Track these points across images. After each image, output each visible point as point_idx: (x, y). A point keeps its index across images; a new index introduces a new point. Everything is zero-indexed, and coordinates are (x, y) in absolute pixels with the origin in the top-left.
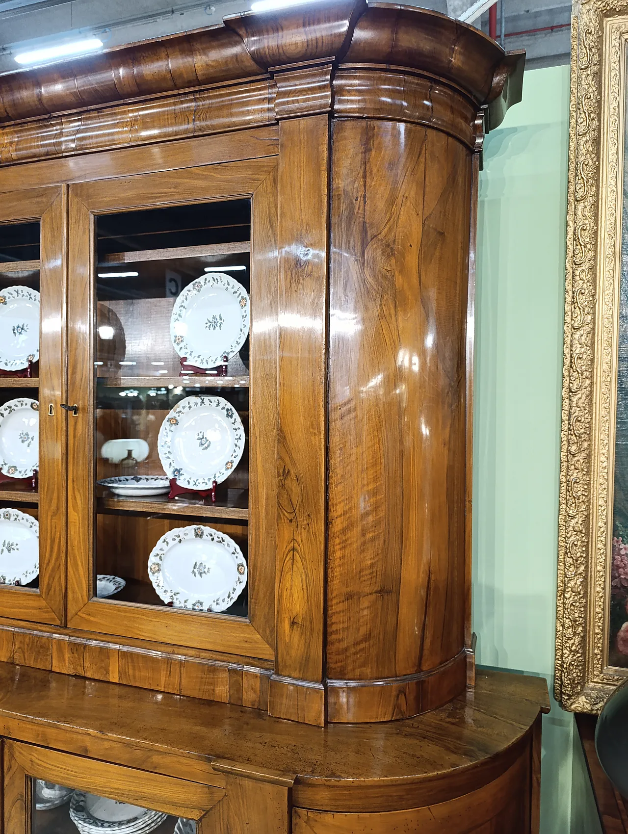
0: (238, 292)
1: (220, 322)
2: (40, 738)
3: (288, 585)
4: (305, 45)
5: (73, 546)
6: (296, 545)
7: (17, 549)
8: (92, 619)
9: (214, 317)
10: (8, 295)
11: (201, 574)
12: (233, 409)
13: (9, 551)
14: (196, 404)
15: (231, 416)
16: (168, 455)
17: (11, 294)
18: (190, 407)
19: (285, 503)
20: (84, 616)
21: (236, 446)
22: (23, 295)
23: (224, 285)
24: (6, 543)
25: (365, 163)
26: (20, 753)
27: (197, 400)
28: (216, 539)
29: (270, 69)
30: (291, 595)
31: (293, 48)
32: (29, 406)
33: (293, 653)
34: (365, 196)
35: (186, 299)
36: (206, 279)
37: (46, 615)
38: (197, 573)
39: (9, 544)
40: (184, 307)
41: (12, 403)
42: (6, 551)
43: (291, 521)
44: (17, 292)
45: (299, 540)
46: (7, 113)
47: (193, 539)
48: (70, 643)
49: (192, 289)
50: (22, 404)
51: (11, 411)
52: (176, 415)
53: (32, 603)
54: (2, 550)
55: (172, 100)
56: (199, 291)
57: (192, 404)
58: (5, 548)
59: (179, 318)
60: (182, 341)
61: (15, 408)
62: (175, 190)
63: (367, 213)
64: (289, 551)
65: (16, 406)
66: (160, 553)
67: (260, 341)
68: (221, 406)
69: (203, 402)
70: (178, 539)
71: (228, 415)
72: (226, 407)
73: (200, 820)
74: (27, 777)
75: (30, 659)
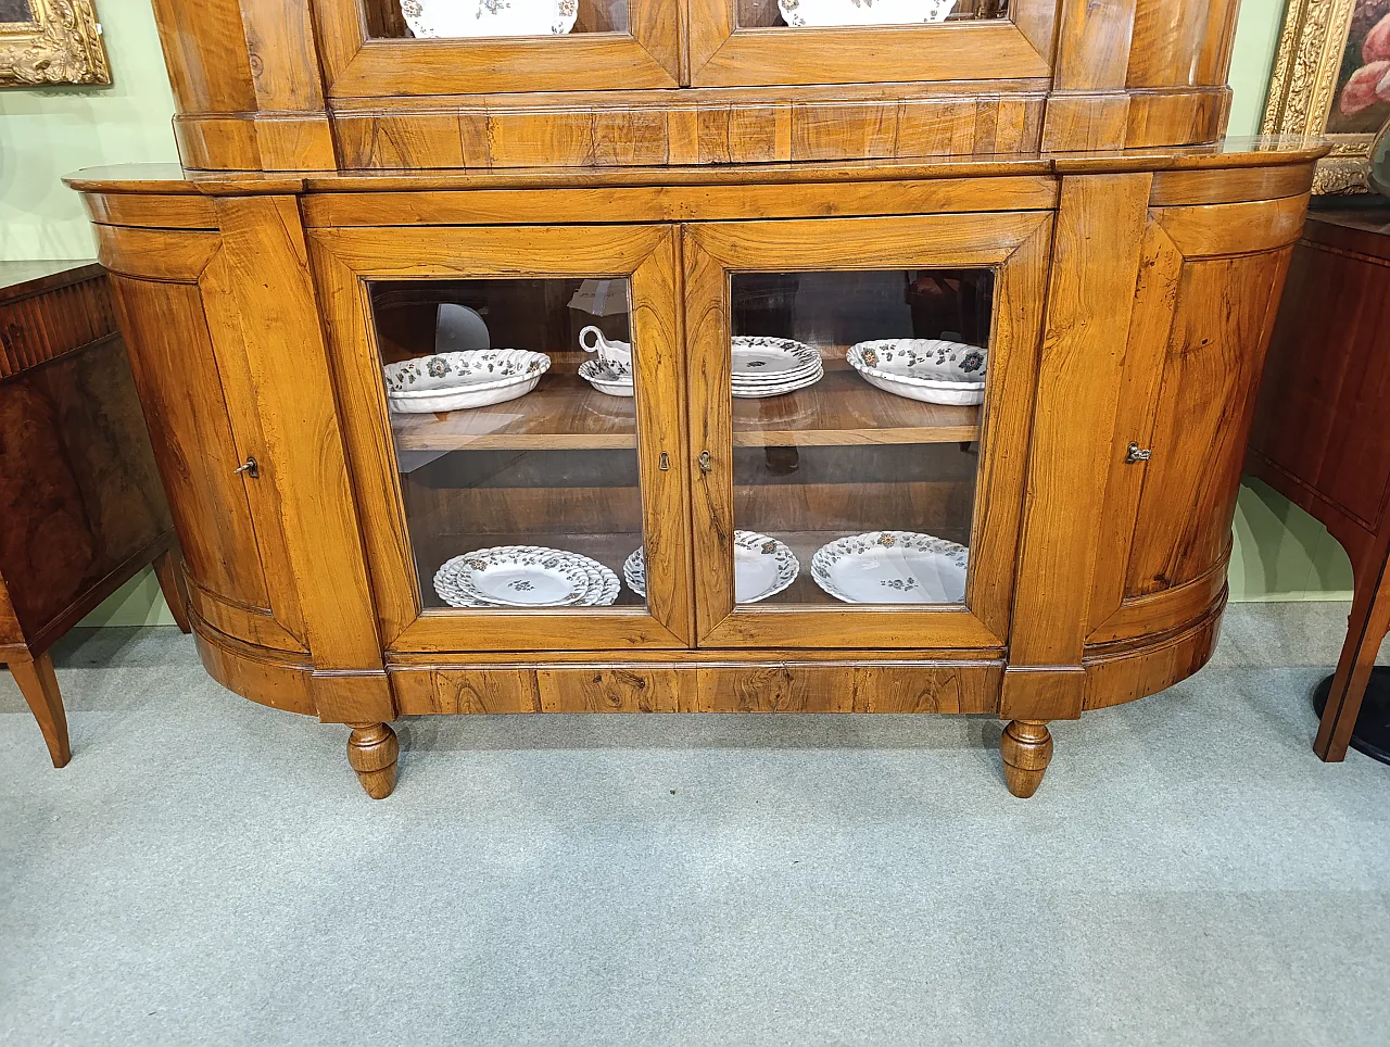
2: (747, 208)
8: (739, 65)
20: (723, 61)
26: (712, 238)
37: (649, 74)
48: (700, 113)
73: (1006, 262)
74: (727, 271)
75: (625, 153)
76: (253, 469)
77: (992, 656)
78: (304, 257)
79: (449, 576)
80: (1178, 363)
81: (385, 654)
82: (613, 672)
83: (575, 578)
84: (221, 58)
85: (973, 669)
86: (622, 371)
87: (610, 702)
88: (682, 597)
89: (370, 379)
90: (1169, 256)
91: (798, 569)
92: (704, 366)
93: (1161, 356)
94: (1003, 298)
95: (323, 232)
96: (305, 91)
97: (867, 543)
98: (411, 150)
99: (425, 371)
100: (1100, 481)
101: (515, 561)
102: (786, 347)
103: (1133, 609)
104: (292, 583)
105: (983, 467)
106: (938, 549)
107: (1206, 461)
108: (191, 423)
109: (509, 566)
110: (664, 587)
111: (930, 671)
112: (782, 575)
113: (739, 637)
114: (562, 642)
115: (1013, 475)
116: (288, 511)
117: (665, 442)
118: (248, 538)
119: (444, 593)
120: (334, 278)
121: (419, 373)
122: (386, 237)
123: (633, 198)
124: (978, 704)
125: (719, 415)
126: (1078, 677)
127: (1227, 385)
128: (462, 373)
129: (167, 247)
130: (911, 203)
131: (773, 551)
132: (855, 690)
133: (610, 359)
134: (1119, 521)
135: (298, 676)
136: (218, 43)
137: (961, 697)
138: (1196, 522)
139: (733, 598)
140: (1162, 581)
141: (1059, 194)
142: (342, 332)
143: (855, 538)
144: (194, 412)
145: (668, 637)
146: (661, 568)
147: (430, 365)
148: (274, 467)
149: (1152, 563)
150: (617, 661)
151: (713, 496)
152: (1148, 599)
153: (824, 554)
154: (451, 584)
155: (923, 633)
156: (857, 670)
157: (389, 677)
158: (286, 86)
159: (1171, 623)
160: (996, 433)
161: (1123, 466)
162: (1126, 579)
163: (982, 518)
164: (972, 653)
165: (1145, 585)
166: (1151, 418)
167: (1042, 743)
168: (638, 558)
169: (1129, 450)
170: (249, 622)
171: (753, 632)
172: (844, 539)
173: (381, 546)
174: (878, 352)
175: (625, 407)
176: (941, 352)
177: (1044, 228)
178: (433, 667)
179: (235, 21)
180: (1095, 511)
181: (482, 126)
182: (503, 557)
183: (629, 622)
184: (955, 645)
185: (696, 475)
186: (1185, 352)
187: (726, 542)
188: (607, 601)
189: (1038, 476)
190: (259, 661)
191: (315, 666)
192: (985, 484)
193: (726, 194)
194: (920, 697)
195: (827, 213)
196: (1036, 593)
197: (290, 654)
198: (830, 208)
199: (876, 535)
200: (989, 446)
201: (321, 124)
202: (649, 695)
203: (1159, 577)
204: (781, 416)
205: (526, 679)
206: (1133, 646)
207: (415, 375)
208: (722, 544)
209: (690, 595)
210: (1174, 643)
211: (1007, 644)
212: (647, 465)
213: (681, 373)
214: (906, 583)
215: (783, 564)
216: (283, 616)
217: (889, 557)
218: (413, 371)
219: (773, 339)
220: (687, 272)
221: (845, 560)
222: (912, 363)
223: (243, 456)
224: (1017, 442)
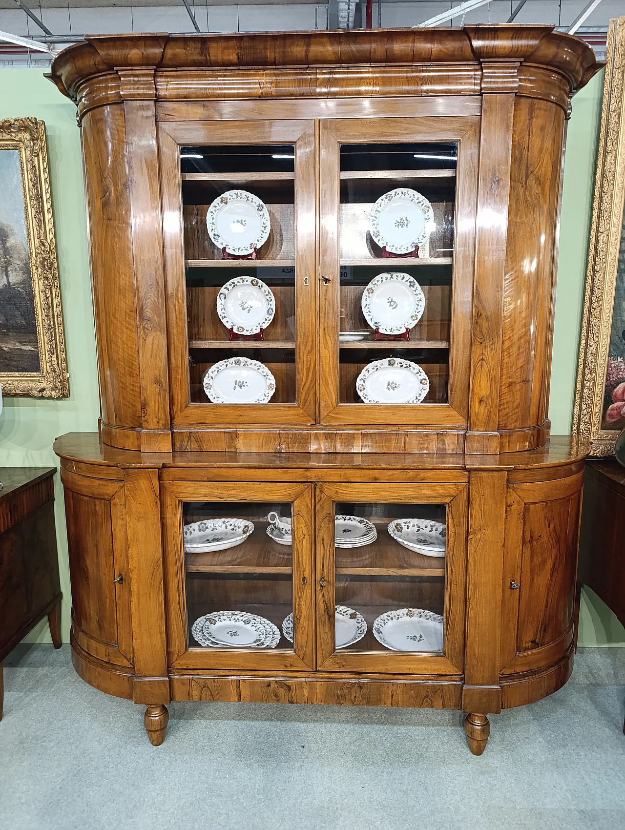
0: (422, 203)
1: (406, 222)
2: (342, 478)
3: (478, 380)
4: (510, 50)
5: (324, 372)
6: (484, 357)
7: (247, 385)
8: (340, 416)
9: (401, 219)
10: (229, 197)
11: (393, 389)
12: (415, 281)
13: (241, 387)
14: (387, 278)
15: (413, 286)
16: (369, 313)
17: (232, 196)
18: (382, 281)
19: (478, 333)
20: (333, 415)
21: (418, 305)
22: (242, 197)
23: (410, 197)
24: (238, 382)
25: (530, 126)
26: (328, 489)
27: (389, 276)
28: (404, 366)
29: (482, 60)
30: (480, 386)
31: (502, 50)
32: (249, 282)
33: (480, 418)
34: (528, 147)
35: (380, 206)
36: (396, 192)
37: (303, 419)
38: (390, 388)
39: (240, 382)
40: (379, 211)
41: (235, 280)
42: (238, 387)
43: (481, 343)
44: (237, 195)
45: (486, 354)
46: (275, 60)
47: (386, 367)
48: (324, 434)
49: (385, 199)
50: (243, 281)
51: (234, 286)
52: (373, 286)
53: (291, 412)
54: (235, 387)
55: (406, 69)
56: (390, 200)
57: (384, 279)
58: (236, 386)
59: (375, 219)
60: (379, 235)
61: (238, 284)
62: (404, 132)
63: (529, 157)
64: (480, 361)
65: (239, 282)
66: (363, 378)
67: (462, 234)
68: (405, 279)
69: (392, 277)
70: (376, 368)
71: (410, 286)
72: (409, 280)
73: (450, 502)
74: (333, 502)
75: (293, 447)
76: (121, 579)
77: (457, 679)
78: (158, 493)
79: (198, 627)
80: (529, 545)
81: (169, 669)
82: (276, 682)
83: (259, 630)
84: (129, 407)
85: (448, 686)
86: (287, 533)
87: (274, 698)
88: (310, 645)
89: (178, 541)
90: (518, 502)
91: (366, 629)
92: (323, 540)
93: (520, 542)
94: (450, 517)
95: (166, 482)
96: (162, 422)
97: (401, 615)
98: (204, 444)
99: (197, 529)
100: (499, 597)
101: (230, 620)
102: (360, 522)
103: (522, 657)
104: (131, 633)
105: (447, 589)
106: (435, 619)
107: (549, 588)
108: (95, 557)
109: (227, 622)
110: (302, 639)
111: (428, 686)
112: (359, 632)
113: (337, 666)
114: (252, 666)
115: (460, 593)
116: (134, 600)
117: (305, 572)
118: (113, 611)
119: (197, 637)
120: (168, 501)
121: (194, 530)
122: (193, 485)
123: (296, 473)
124: (451, 704)
125: (329, 561)
126: (497, 691)
127: (553, 554)
128: (213, 530)
129: (99, 485)
130: (409, 478)
131: (355, 618)
132: (393, 695)
133: (281, 527)
134: (510, 615)
135: (126, 679)
136: (129, 402)
137: (443, 699)
138: (548, 616)
139: (334, 646)
140: (535, 644)
141: (469, 477)
142: (169, 522)
143: (395, 611)
144: (97, 554)
145: (304, 665)
146: (301, 631)
147: (199, 526)
148: (131, 580)
149: (529, 635)
150: (278, 676)
151: (326, 597)
152: (529, 652)
153: (380, 620)
154: (200, 632)
155: (424, 666)
156: (393, 684)
157: (170, 681)
158: (155, 420)
159: (543, 664)
160: (451, 574)
161: (509, 590)
162: (517, 642)
163: (448, 612)
164: (447, 678)
165: (527, 646)
166: (519, 569)
167: (484, 725)
168: (289, 620)
169: (511, 583)
170: (106, 651)
171: (343, 664)
172: (390, 612)
173: (173, 616)
174: (403, 525)
175: (287, 550)
176: (431, 526)
177: (465, 489)
178: (191, 677)
179: (138, 395)
180: (498, 611)
181: (234, 436)
182: (224, 617)
183: (285, 657)
184: (439, 673)
185: (318, 588)
186: (531, 541)
187: (332, 619)
188: (274, 645)
189: (471, 593)
190: (108, 671)
191: (135, 674)
192: (448, 597)
193: (333, 472)
194: (424, 699)
195: (375, 480)
196: (475, 650)
197: (123, 668)
198: (376, 479)
199: (405, 610)
200: (449, 579)
201: (168, 435)
202: (293, 694)
203: (533, 642)
204: (357, 557)
205: (235, 684)
206: (524, 676)
207: (192, 531)
208: (329, 620)
209: (314, 644)
210: (544, 674)
211: (464, 673)
212: (296, 581)
213: (313, 542)
214: (418, 637)
215: (359, 625)
216: (123, 648)
217: (411, 622)
218: (191, 530)
219: (355, 517)
220: (317, 502)
221: (390, 623)
222: (418, 530)
223: (117, 574)
224: (461, 579)
